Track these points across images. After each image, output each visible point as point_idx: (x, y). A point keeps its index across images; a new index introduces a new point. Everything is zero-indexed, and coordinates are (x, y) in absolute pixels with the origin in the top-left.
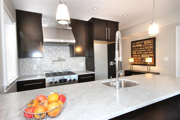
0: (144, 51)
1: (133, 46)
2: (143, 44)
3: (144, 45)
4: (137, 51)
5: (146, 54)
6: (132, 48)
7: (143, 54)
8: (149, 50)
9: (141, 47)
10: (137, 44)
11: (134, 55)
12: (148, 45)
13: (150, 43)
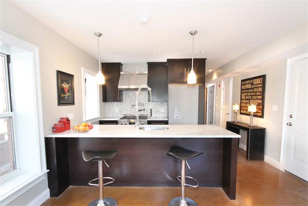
0: (253, 95)
1: (243, 87)
2: (252, 84)
3: (253, 86)
4: (246, 94)
5: (255, 99)
6: (242, 90)
7: (252, 99)
8: (258, 94)
9: (250, 89)
10: (246, 84)
11: (243, 100)
12: (257, 86)
13: (260, 84)
